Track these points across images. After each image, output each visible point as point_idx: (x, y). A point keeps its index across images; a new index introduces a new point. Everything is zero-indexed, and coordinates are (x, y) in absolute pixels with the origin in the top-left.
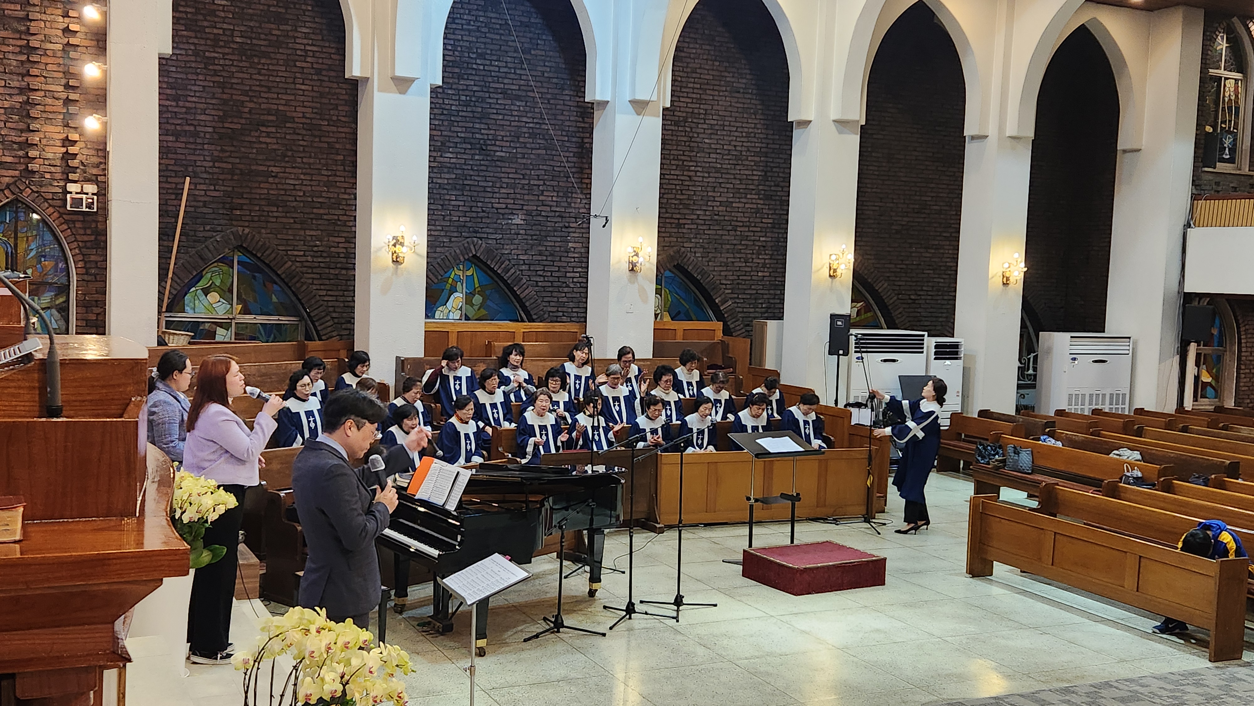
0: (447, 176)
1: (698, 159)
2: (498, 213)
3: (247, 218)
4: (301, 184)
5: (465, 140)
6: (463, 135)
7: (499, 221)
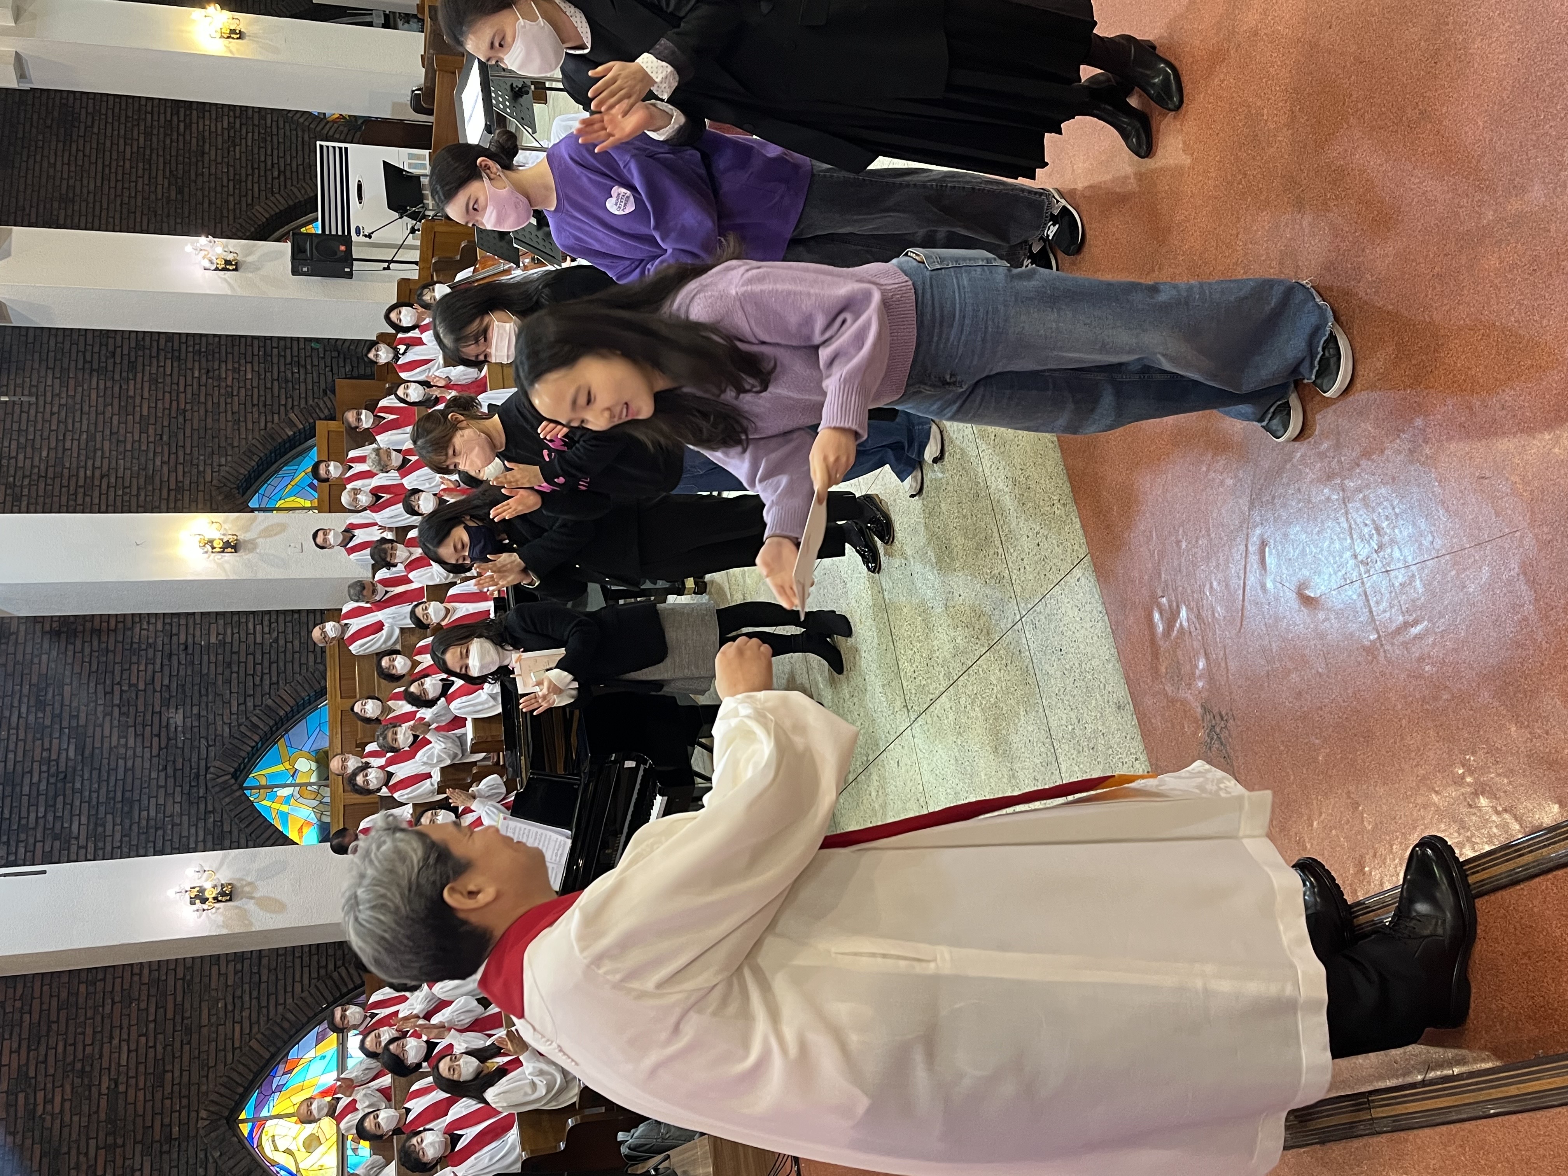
0: (109, 827)
1: (74, 465)
2: (166, 747)
3: (184, 1112)
4: (128, 1041)
5: (51, 806)
6: (42, 810)
7: (180, 745)
